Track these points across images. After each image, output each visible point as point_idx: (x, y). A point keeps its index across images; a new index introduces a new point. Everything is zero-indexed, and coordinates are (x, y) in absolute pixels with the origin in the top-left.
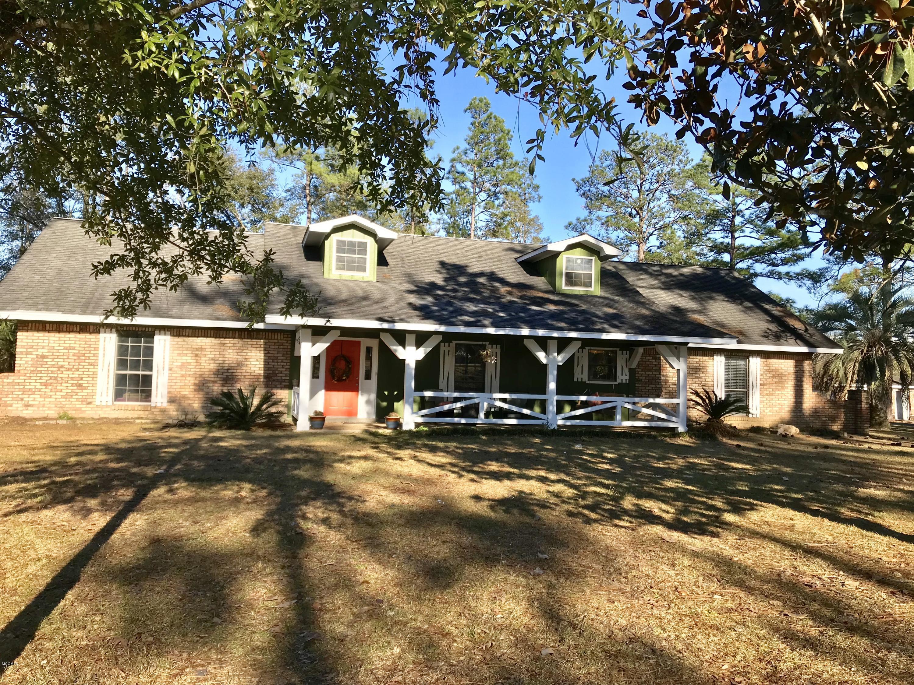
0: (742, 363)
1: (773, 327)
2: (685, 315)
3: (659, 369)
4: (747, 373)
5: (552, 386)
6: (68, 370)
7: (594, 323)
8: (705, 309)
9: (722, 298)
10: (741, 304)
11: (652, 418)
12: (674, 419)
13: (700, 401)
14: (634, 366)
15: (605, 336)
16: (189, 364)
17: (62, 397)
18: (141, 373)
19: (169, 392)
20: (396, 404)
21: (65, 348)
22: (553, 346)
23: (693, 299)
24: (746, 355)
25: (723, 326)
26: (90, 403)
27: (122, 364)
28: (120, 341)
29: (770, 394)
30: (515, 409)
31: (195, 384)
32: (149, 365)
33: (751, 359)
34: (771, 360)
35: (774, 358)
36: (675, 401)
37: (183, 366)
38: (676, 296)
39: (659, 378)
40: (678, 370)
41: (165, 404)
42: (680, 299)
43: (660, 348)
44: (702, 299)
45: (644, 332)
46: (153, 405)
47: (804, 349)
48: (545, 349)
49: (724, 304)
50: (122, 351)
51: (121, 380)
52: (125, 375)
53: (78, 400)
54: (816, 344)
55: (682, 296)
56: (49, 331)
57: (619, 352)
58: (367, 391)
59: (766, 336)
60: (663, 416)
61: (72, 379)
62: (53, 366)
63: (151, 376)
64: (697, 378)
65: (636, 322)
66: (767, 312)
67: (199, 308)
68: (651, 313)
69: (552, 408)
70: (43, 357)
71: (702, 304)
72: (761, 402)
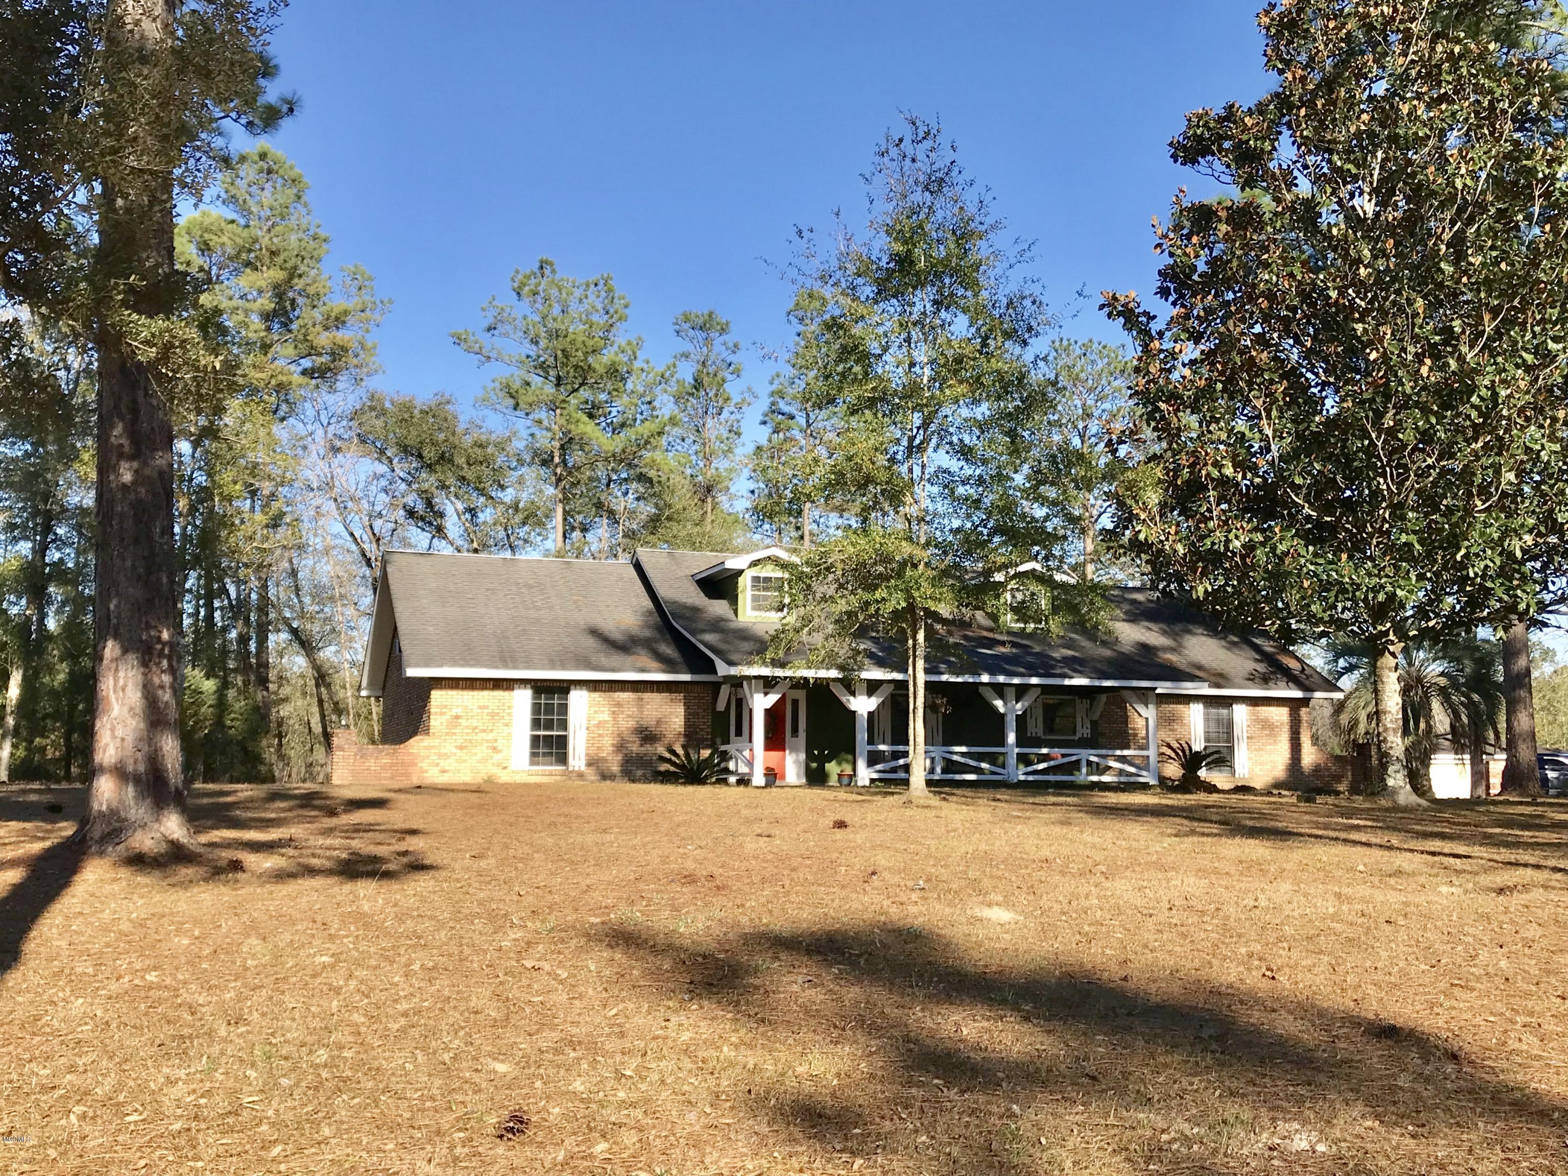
0: (1224, 712)
1: (1261, 668)
2: (1156, 655)
3: (1125, 719)
4: (1230, 724)
5: (1011, 738)
6: (484, 731)
7: (1053, 667)
8: (1180, 646)
9: (1200, 631)
10: (1224, 638)
11: (1121, 772)
12: (1144, 773)
13: (1173, 755)
14: (1096, 717)
15: (1067, 682)
16: (607, 722)
17: (479, 761)
18: (555, 733)
19: (587, 755)
20: (827, 765)
21: (480, 707)
22: (1011, 693)
23: (1164, 633)
24: (1228, 702)
25: (1200, 667)
26: (505, 768)
27: (536, 724)
28: (534, 698)
29: (1259, 750)
30: (972, 763)
31: (613, 745)
32: (564, 725)
33: (1234, 706)
34: (1259, 708)
35: (1263, 705)
36: (1144, 753)
37: (600, 725)
38: (1143, 630)
39: (1126, 732)
40: (1147, 719)
41: (583, 767)
42: (1148, 634)
43: (1125, 693)
44: (1177, 634)
45: (1108, 678)
46: (571, 769)
47: (1298, 694)
48: (1002, 697)
49: (1203, 638)
50: (536, 709)
51: (535, 740)
52: (539, 736)
53: (493, 764)
54: (1313, 686)
55: (1150, 629)
56: (463, 689)
57: (1078, 701)
58: (794, 750)
59: (1251, 678)
60: (1132, 770)
61: (487, 741)
62: (467, 727)
63: (565, 737)
64: (1173, 730)
65: (1099, 666)
66: (1257, 648)
67: (617, 658)
68: (1114, 654)
69: (1012, 760)
70: (457, 717)
71: (1175, 640)
72: (1250, 758)
